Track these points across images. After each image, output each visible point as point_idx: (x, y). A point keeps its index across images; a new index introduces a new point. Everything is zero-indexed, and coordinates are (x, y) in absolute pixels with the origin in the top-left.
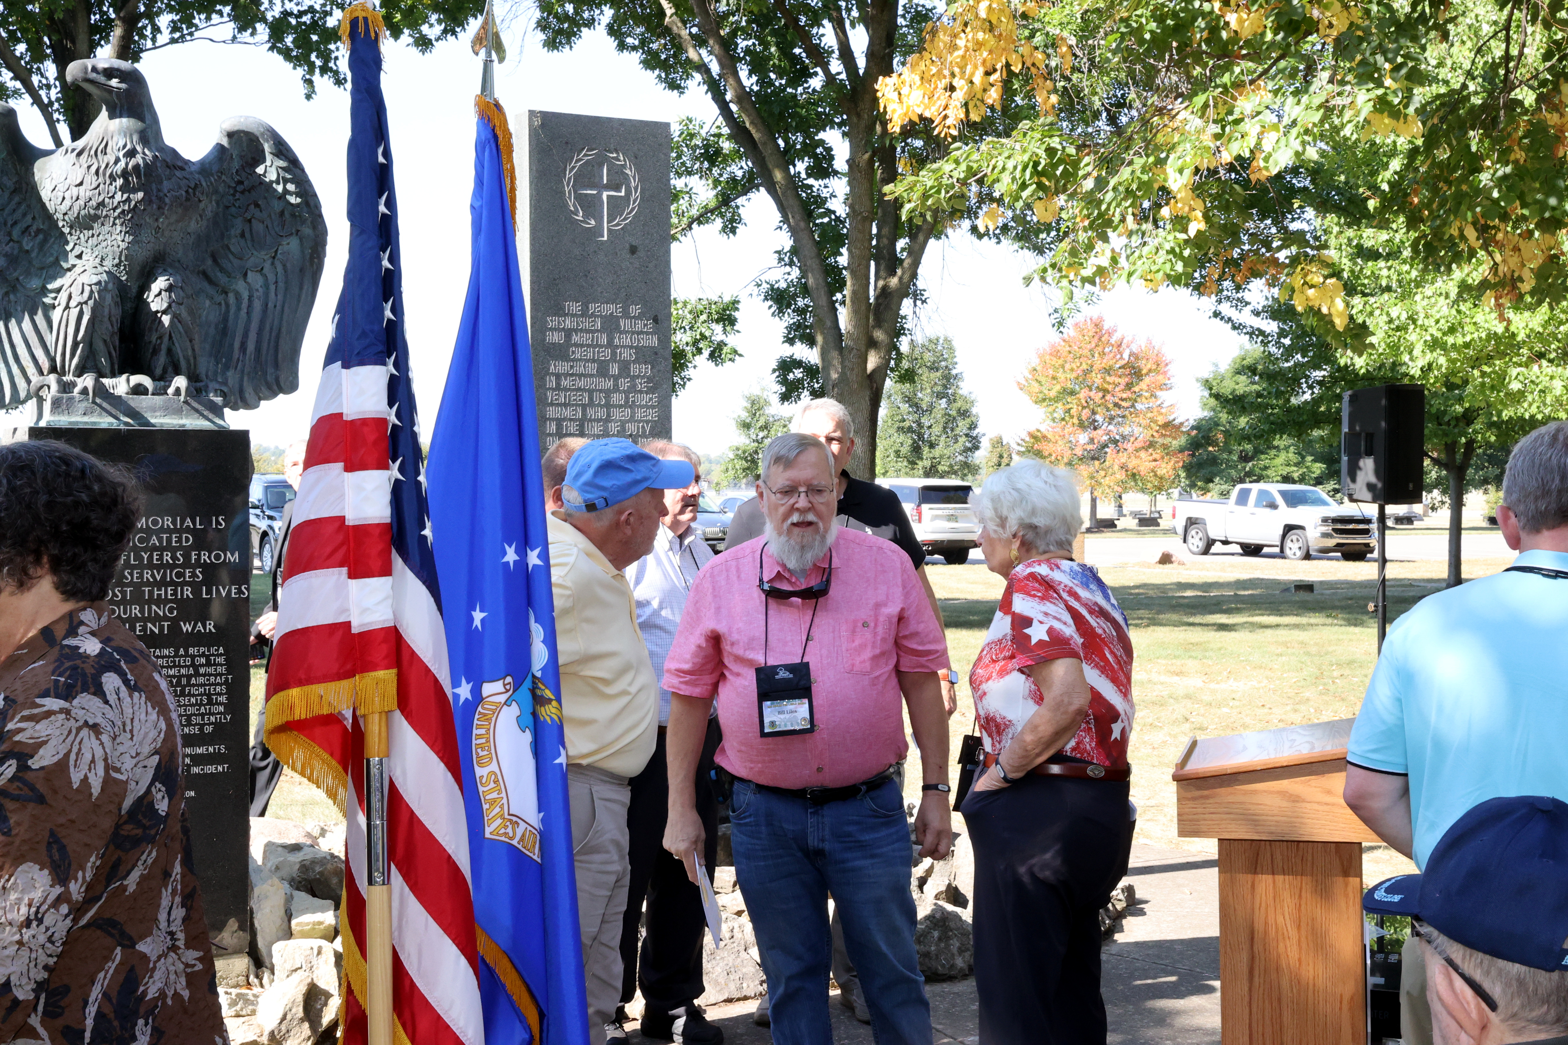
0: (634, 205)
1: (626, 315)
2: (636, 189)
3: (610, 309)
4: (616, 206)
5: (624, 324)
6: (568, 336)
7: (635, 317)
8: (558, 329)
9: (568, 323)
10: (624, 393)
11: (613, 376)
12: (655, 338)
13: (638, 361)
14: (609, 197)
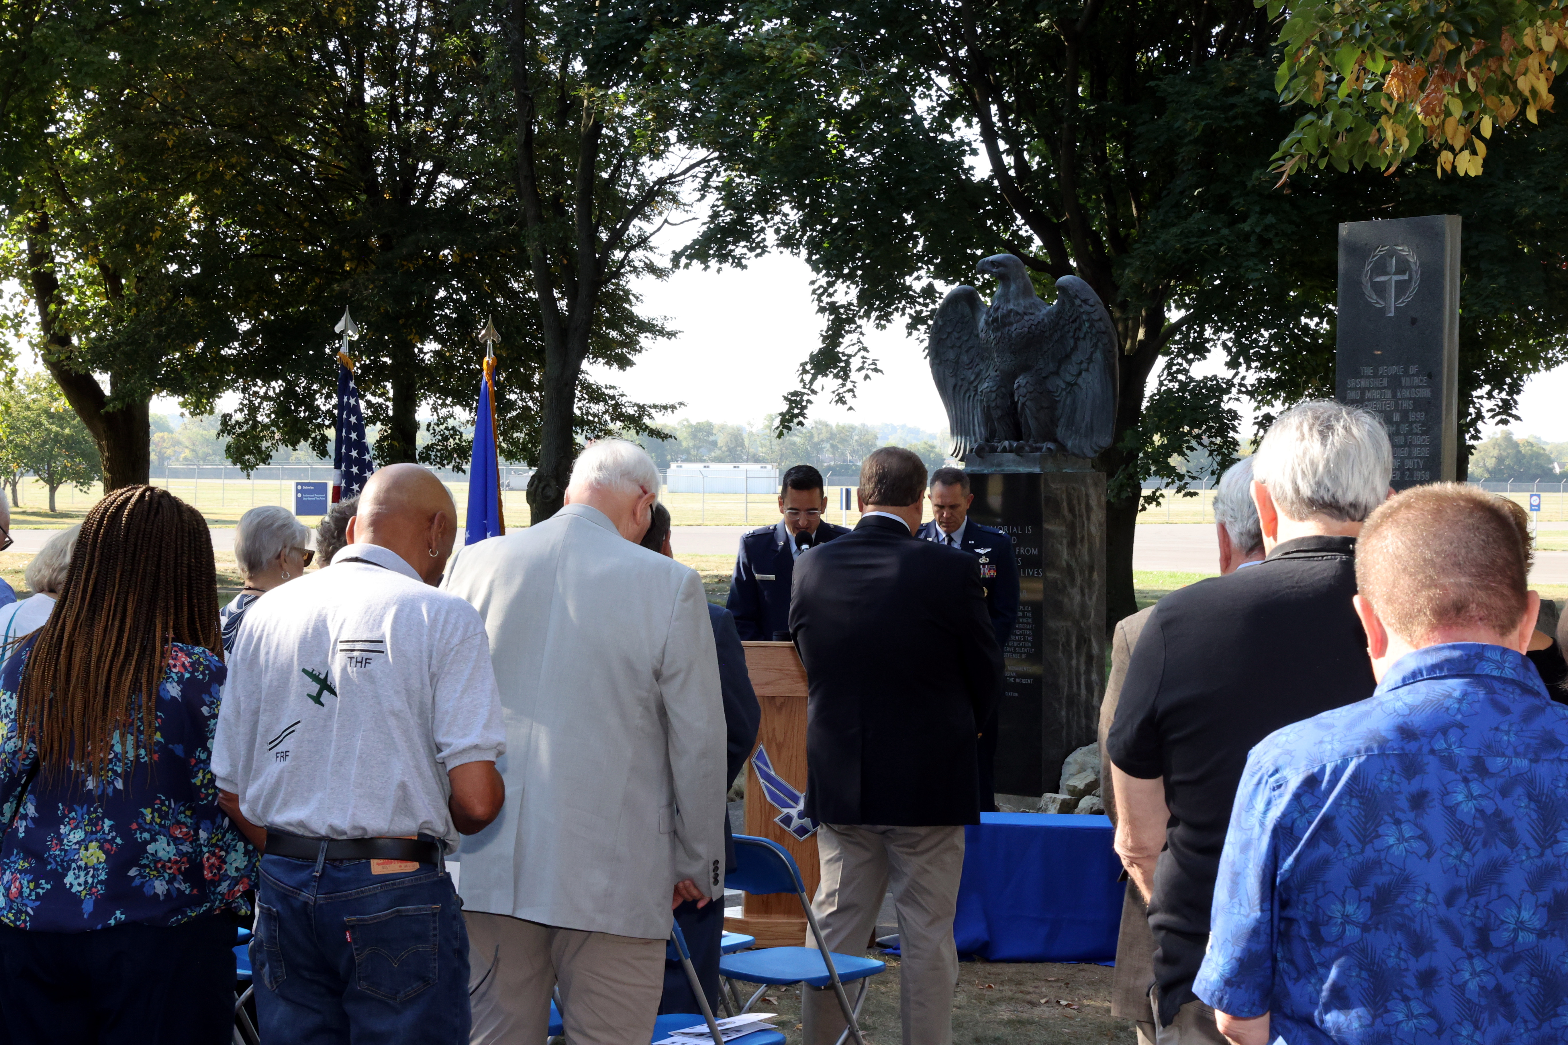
0: (1414, 287)
1: (1406, 373)
2: (1416, 272)
3: (1394, 369)
4: (1401, 287)
5: (1405, 381)
6: (1363, 394)
7: (1413, 375)
8: (1356, 389)
9: (1363, 383)
10: (1405, 435)
11: (1396, 423)
12: (1428, 390)
13: (1415, 410)
14: (1396, 282)
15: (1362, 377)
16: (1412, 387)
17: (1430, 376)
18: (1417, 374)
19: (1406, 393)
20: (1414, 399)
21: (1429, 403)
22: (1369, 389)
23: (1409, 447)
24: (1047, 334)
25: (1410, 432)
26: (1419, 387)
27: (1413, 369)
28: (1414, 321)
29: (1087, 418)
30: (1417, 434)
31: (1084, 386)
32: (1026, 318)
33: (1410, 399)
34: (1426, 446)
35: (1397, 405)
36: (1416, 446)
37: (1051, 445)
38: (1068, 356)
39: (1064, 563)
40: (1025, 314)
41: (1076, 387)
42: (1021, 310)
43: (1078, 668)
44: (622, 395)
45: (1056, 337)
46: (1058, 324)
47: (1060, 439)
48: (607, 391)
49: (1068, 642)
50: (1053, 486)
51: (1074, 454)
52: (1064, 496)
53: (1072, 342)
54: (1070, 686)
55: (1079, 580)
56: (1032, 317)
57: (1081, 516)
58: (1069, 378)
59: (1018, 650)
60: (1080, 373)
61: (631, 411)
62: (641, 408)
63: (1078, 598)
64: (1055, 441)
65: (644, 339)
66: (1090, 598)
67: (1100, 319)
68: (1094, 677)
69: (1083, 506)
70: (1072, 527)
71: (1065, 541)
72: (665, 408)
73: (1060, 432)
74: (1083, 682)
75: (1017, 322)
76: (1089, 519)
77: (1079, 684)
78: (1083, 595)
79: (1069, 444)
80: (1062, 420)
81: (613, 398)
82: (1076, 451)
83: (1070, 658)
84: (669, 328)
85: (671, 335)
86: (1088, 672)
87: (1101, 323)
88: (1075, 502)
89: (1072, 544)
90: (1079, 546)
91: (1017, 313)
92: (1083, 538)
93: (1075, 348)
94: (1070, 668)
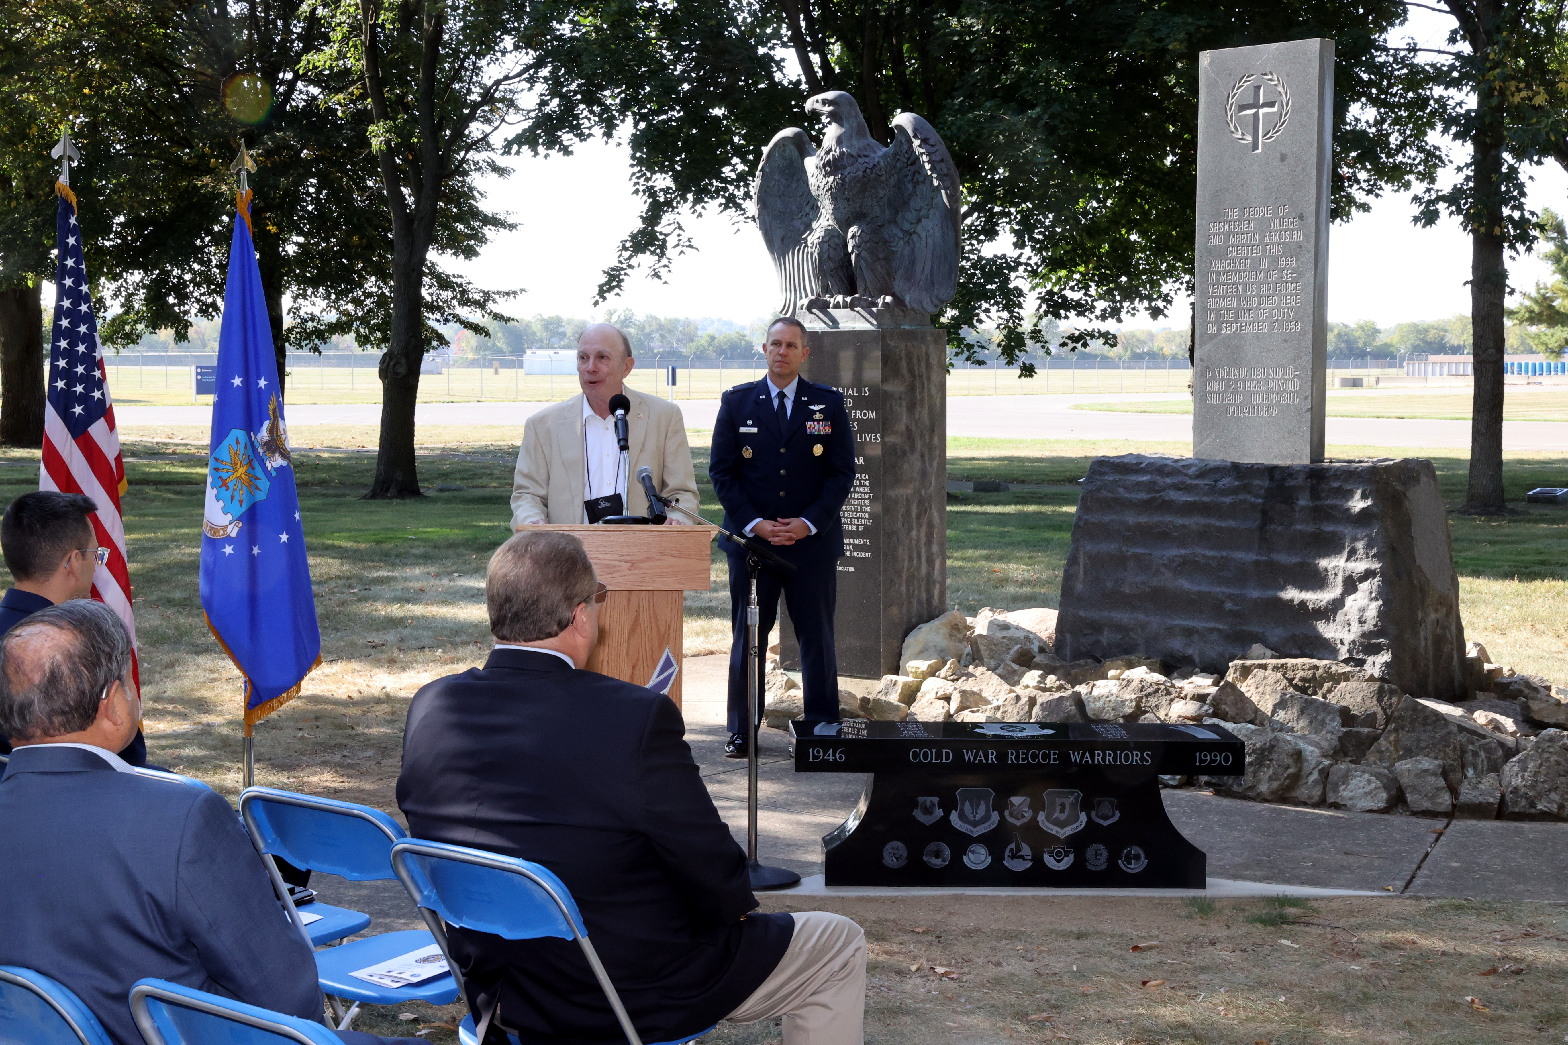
0: (1284, 119)
1: (1276, 215)
2: (1287, 104)
3: (1262, 211)
4: (1271, 120)
5: (1274, 223)
6: (1226, 239)
7: (1282, 217)
8: (1218, 234)
9: (1227, 227)
10: (1274, 283)
11: (1263, 269)
12: (1300, 233)
13: (1285, 255)
14: (1264, 114)
15: (1225, 221)
16: (1282, 231)
17: (1301, 217)
18: (1288, 216)
19: (1275, 238)
20: (1284, 243)
21: (1300, 247)
22: (1233, 233)
23: (1277, 295)
24: (883, 178)
25: (1279, 280)
26: (1288, 230)
27: (1284, 211)
28: (1283, 157)
29: (927, 270)
30: (1286, 282)
31: (923, 235)
32: (860, 160)
33: (1279, 243)
34: (1296, 294)
35: (1264, 250)
36: (1286, 295)
37: (889, 299)
38: (906, 203)
39: (903, 427)
40: (859, 156)
41: (914, 237)
42: (854, 153)
43: (918, 541)
44: (469, 283)
45: (893, 181)
46: (895, 167)
47: (898, 293)
48: (455, 280)
49: (908, 511)
50: (892, 344)
51: (913, 309)
52: (903, 354)
53: (910, 186)
54: (911, 559)
55: (919, 445)
56: (867, 160)
57: (921, 376)
58: (907, 226)
59: (855, 521)
60: (919, 221)
61: (477, 297)
62: (487, 294)
63: (918, 464)
64: (893, 295)
65: (488, 231)
66: (931, 465)
67: (942, 161)
68: (935, 548)
69: (923, 364)
70: (912, 388)
71: (904, 404)
72: (508, 294)
73: (899, 285)
74: (924, 555)
75: (852, 165)
76: (929, 379)
77: (919, 556)
78: (923, 461)
79: (907, 299)
80: (901, 272)
81: (461, 285)
82: (915, 307)
83: (910, 529)
84: (510, 221)
85: (512, 227)
86: (929, 543)
87: (943, 165)
88: (915, 360)
89: (911, 407)
90: (918, 408)
91: (850, 155)
92: (922, 400)
93: (914, 193)
94: (911, 540)
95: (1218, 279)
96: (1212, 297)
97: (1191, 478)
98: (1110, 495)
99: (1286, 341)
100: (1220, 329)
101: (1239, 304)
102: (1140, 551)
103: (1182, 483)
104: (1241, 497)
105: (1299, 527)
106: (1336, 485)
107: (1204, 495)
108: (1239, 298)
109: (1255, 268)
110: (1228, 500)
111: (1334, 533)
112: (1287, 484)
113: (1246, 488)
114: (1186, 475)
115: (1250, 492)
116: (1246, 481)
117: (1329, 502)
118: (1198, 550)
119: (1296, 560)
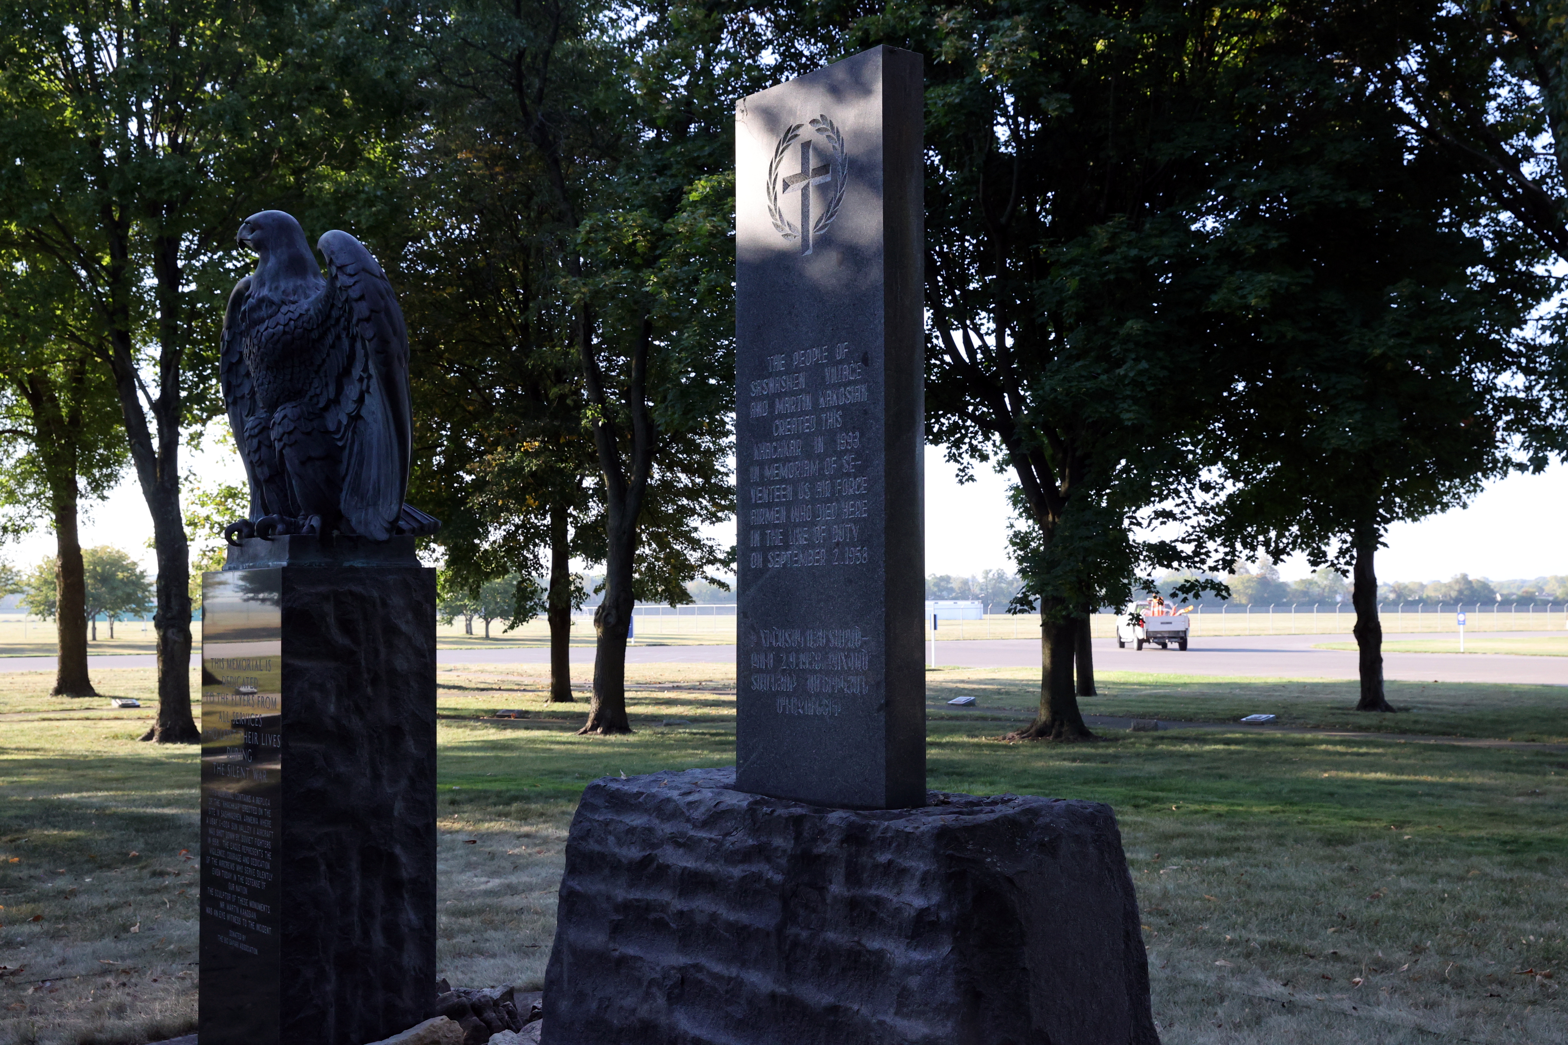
0: (841, 192)
1: (831, 358)
2: (843, 166)
3: (815, 355)
5: (831, 374)
6: (772, 406)
7: (841, 362)
8: (760, 398)
9: (772, 385)
10: (832, 478)
11: (818, 455)
12: (863, 388)
13: (844, 428)
14: (816, 188)
15: (770, 375)
16: (840, 385)
17: (865, 360)
18: (848, 359)
19: (832, 398)
20: (843, 408)
21: (866, 412)
22: (779, 395)
23: (837, 500)
25: (840, 473)
26: (850, 383)
27: (842, 350)
30: (848, 475)
31: (368, 418)
32: (284, 309)
33: (838, 408)
34: (861, 497)
35: (819, 422)
36: (848, 498)
37: (315, 520)
38: (346, 370)
39: (330, 723)
40: (284, 303)
41: (361, 422)
42: (276, 299)
43: (365, 905)
51: (362, 536)
52: (332, 607)
55: (366, 751)
56: (292, 307)
57: (371, 641)
58: (351, 407)
60: (361, 398)
63: (360, 783)
69: (377, 623)
70: (349, 660)
71: (332, 686)
74: (377, 929)
78: (379, 776)
82: (362, 531)
91: (272, 303)
92: (375, 677)
95: (762, 476)
96: (757, 506)
97: (695, 826)
98: (597, 848)
99: (850, 581)
100: (766, 561)
101: (788, 517)
102: (631, 951)
103: (682, 834)
104: (754, 868)
105: (831, 935)
106: (883, 858)
107: (708, 859)
108: (788, 505)
109: (808, 453)
110: (737, 872)
111: (880, 954)
112: (816, 851)
113: (762, 852)
114: (688, 820)
115: (768, 860)
116: (763, 839)
117: (873, 892)
118: (703, 960)
119: (827, 999)
